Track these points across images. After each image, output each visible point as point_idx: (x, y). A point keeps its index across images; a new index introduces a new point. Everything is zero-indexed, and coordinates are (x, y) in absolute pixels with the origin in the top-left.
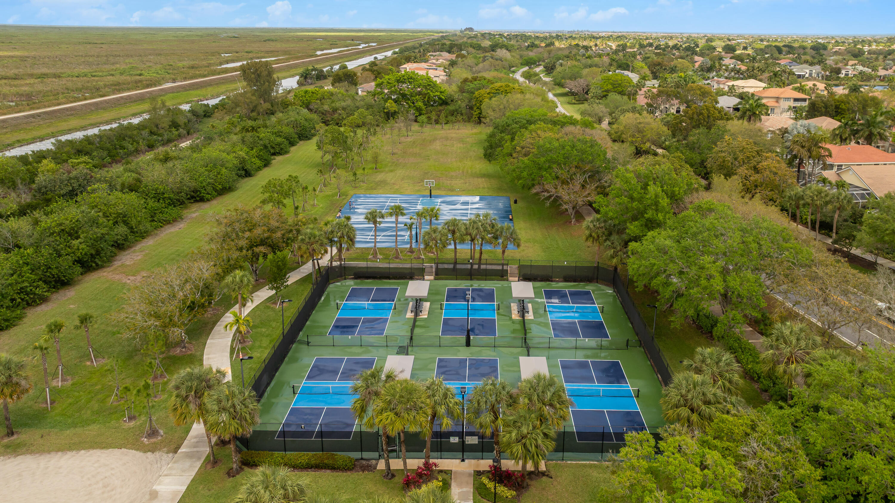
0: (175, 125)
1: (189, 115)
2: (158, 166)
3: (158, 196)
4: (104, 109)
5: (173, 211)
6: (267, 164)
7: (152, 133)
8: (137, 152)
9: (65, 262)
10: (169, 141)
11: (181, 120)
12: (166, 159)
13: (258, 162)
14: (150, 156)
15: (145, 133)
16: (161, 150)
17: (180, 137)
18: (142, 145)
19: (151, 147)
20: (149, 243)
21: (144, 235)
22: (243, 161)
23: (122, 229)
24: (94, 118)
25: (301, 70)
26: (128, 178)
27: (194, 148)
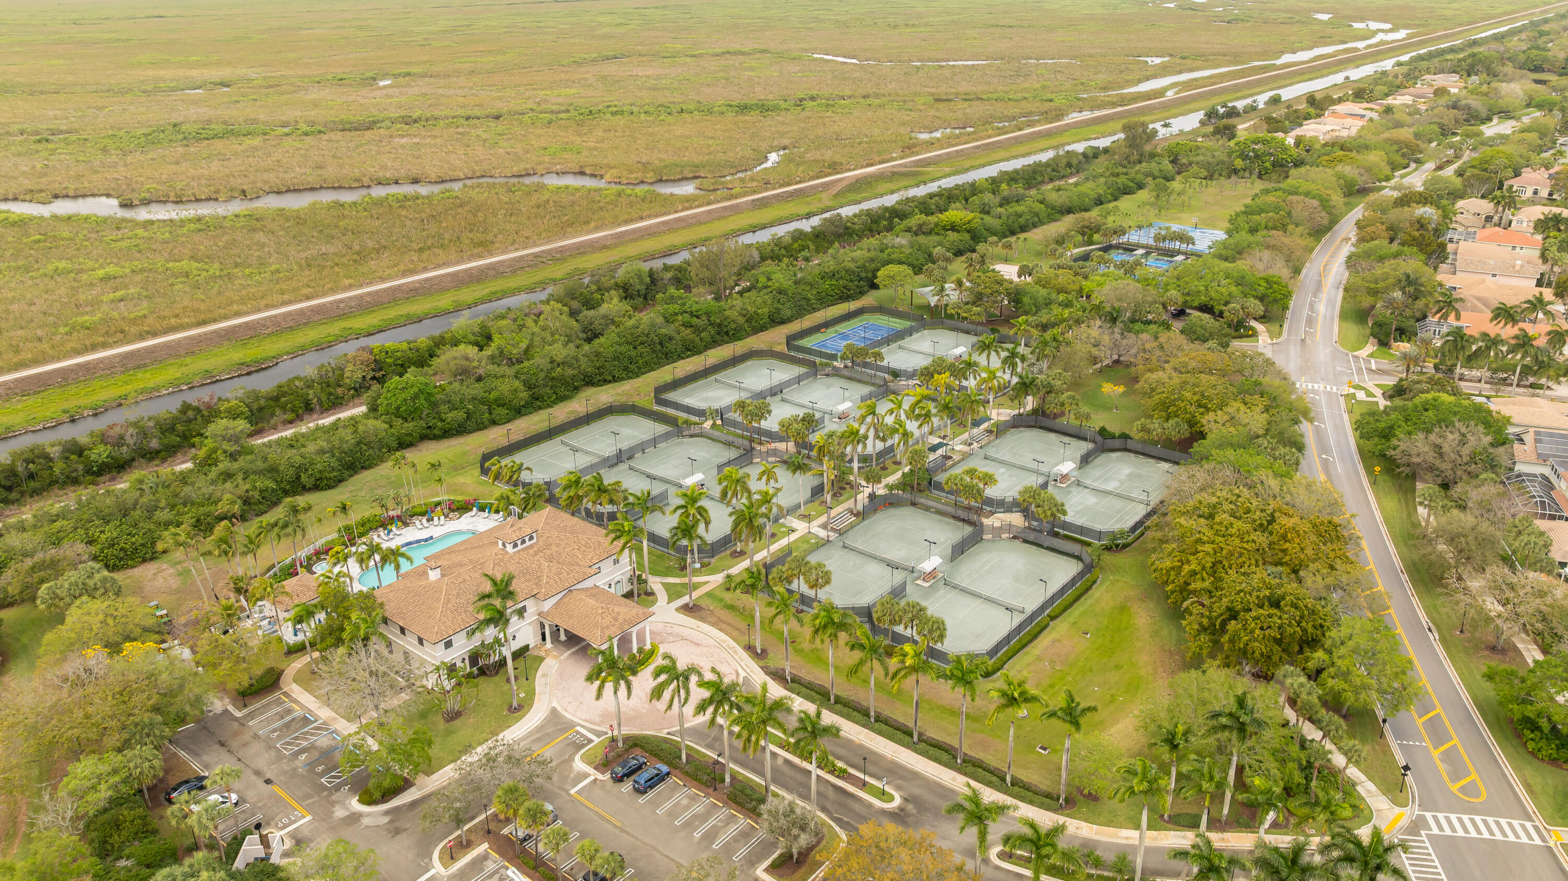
0: (1069, 165)
1: (1081, 157)
2: (1054, 193)
3: (1053, 208)
4: (1021, 143)
5: (1057, 216)
6: (1116, 199)
7: (1053, 170)
8: (1043, 182)
9: (1016, 226)
10: (1064, 177)
11: (1075, 161)
12: (1059, 190)
13: (1110, 197)
14: (1050, 186)
15: (1049, 170)
16: (1057, 183)
17: (1071, 175)
18: (1047, 179)
19: (1051, 180)
20: (1045, 227)
21: (1043, 224)
22: (1100, 196)
23: (1036, 219)
24: (1015, 150)
25: (1208, 104)
26: (1040, 197)
27: (1076, 185)
